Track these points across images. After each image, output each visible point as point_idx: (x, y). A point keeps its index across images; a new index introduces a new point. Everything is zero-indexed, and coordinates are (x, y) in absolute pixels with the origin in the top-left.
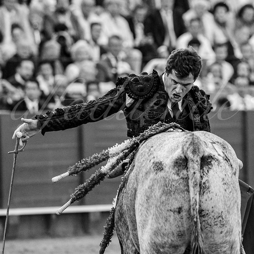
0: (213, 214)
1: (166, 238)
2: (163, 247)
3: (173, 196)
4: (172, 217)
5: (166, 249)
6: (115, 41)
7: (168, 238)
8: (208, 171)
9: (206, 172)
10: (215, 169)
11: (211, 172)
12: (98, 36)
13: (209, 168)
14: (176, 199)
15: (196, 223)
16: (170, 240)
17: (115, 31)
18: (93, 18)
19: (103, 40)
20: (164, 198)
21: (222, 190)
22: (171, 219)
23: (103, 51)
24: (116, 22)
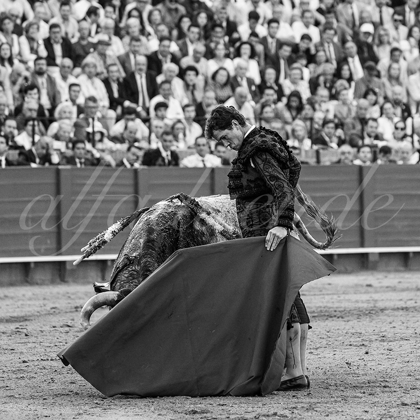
6: (91, 104)
12: (77, 97)
17: (93, 92)
18: (72, 80)
19: (81, 100)
23: (80, 110)
24: (93, 83)
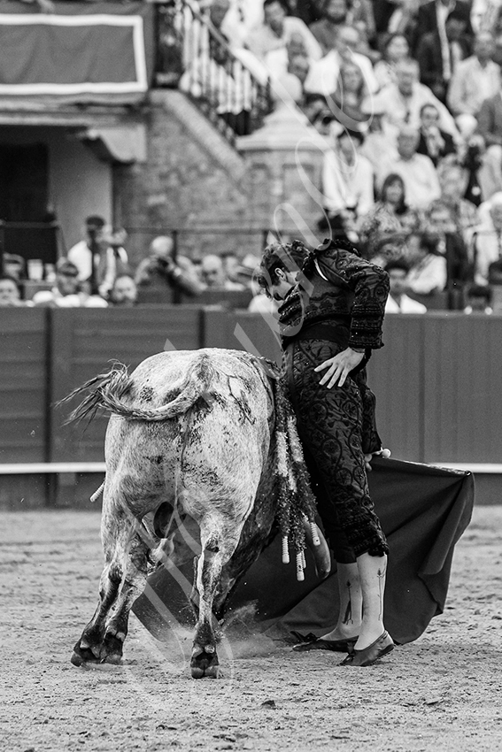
0: (201, 470)
1: (140, 490)
2: (136, 500)
3: (154, 441)
4: (149, 466)
5: (139, 501)
7: (143, 489)
8: (205, 416)
9: (203, 416)
10: (216, 413)
11: (209, 417)
13: (208, 411)
14: (157, 446)
16: (145, 491)
22: (148, 468)
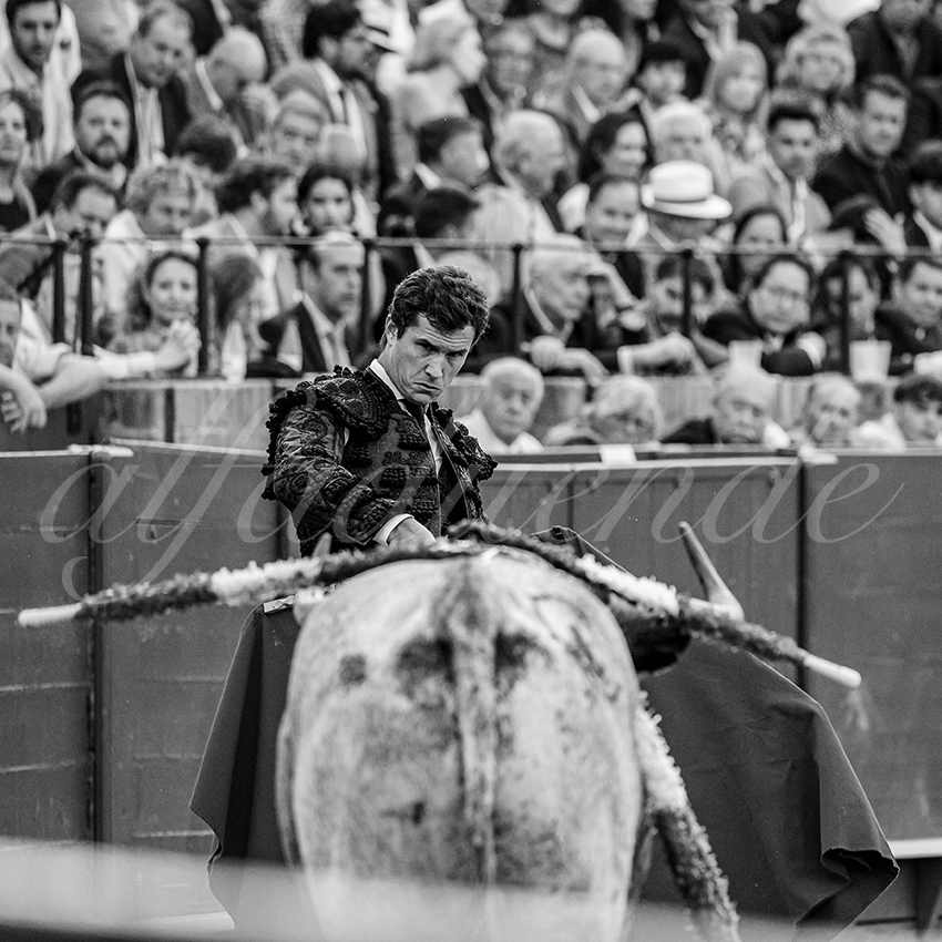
10: (534, 679)
11: (522, 688)
15: (480, 852)
20: (368, 774)
21: (557, 752)
